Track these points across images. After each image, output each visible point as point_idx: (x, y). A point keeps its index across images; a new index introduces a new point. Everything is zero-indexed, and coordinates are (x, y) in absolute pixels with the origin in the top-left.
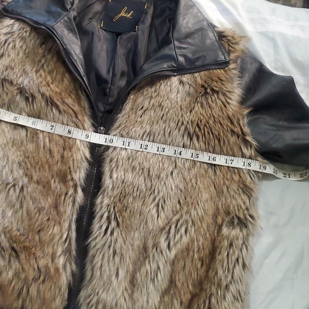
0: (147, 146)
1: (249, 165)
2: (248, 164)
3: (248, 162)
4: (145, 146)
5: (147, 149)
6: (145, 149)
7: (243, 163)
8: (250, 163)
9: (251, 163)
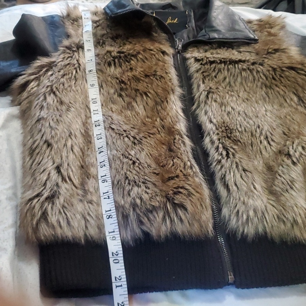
0: (99, 126)
1: (109, 217)
2: (109, 215)
3: (112, 214)
4: (98, 124)
5: (96, 126)
6: (96, 125)
7: (110, 209)
8: (111, 216)
9: (111, 218)
